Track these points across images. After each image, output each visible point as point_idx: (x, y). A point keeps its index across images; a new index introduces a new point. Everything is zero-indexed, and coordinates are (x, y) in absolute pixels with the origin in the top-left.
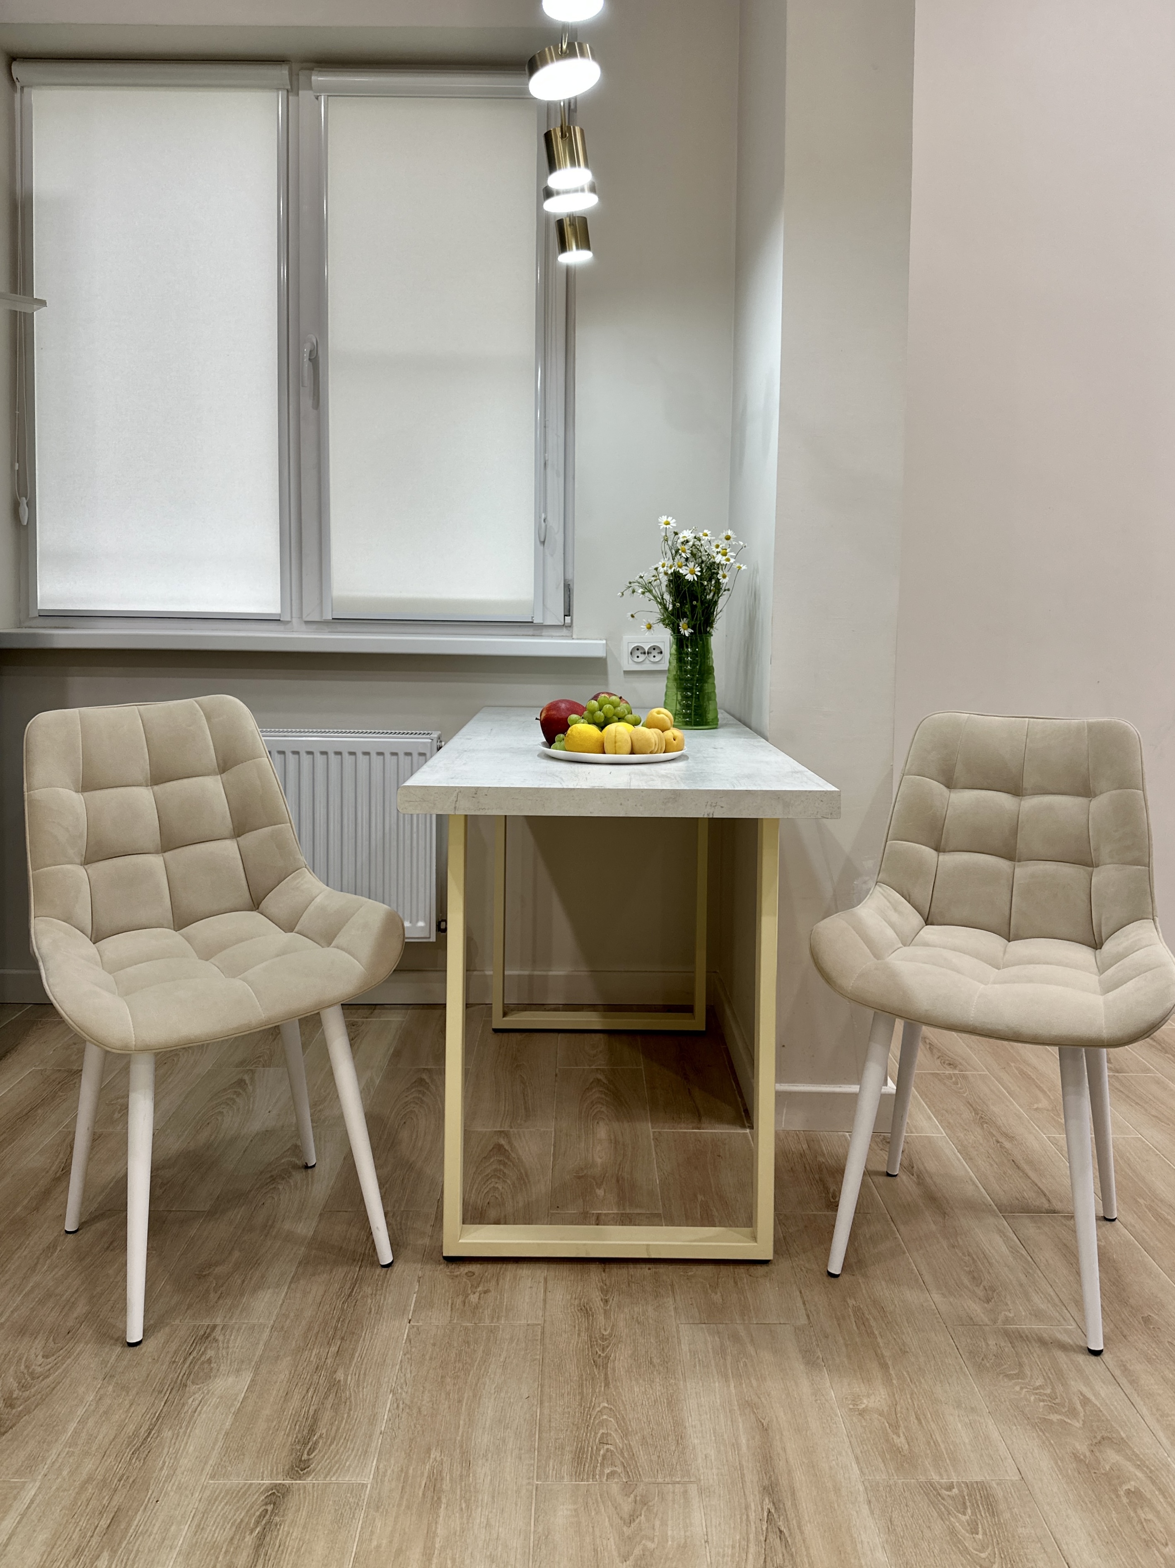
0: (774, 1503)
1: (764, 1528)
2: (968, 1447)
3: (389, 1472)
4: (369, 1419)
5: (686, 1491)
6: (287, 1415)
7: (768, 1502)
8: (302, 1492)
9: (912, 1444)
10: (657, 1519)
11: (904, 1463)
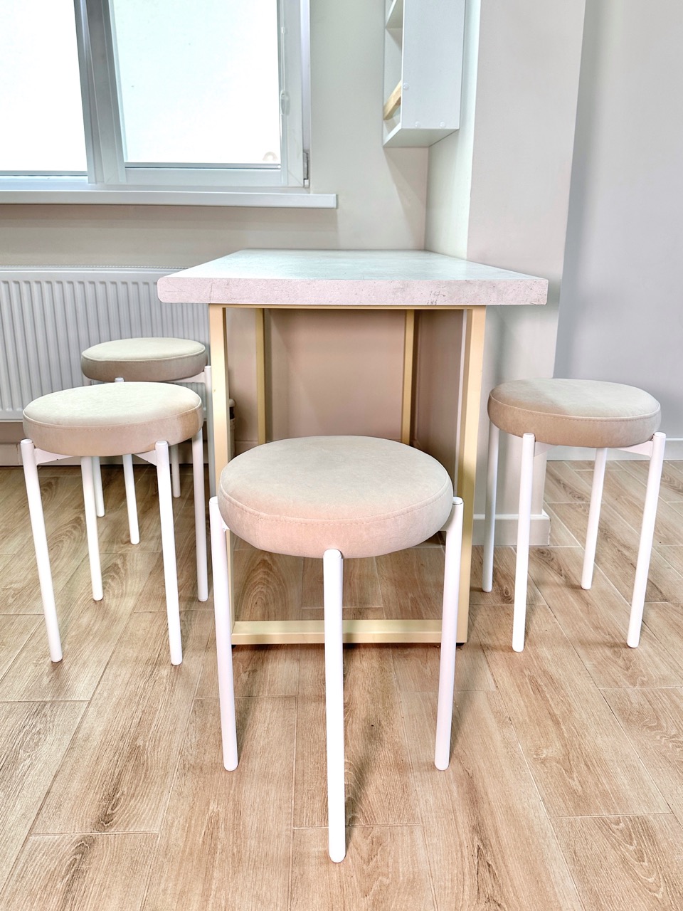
0: (482, 841)
1: (476, 863)
2: (627, 787)
3: (176, 822)
4: (161, 778)
5: (412, 832)
6: (97, 776)
7: (477, 839)
8: (105, 843)
9: (584, 786)
10: (390, 858)
11: (580, 802)
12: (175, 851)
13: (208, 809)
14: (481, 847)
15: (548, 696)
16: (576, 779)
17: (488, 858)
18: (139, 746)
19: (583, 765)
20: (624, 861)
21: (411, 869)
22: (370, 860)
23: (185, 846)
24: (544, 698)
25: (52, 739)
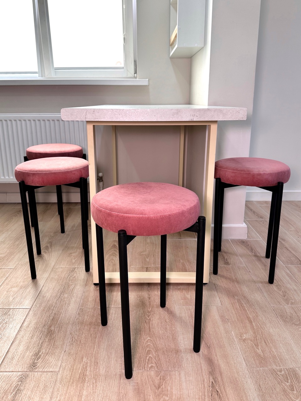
0: (214, 379)
1: (211, 390)
2: (285, 353)
3: (67, 367)
4: (61, 345)
5: (180, 374)
6: (31, 344)
7: (211, 378)
8: (33, 376)
9: (264, 353)
10: (169, 387)
11: (262, 360)
12: (66, 381)
13: (82, 361)
14: (214, 382)
15: (246, 309)
16: (260, 349)
17: (217, 388)
18: (52, 330)
19: (263, 342)
20: (284, 391)
21: (179, 393)
22: (159, 387)
23: (70, 378)
24: (244, 310)
25: (12, 326)
